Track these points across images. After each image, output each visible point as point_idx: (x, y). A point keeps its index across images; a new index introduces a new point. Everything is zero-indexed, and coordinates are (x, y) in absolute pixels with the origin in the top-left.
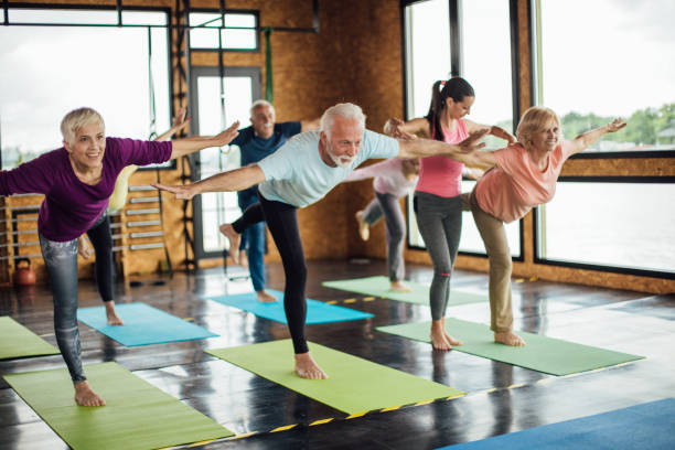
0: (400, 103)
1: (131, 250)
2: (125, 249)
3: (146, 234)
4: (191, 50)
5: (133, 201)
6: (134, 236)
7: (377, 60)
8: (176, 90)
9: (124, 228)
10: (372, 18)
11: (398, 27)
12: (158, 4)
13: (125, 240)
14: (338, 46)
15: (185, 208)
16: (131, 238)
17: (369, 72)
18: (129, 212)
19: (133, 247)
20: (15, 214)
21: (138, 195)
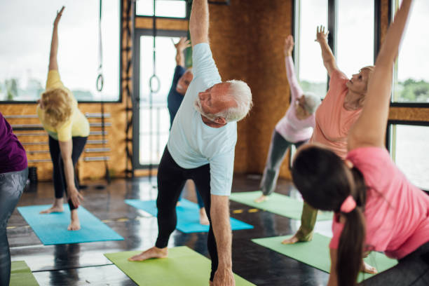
1: (84, 161)
3: (96, 150)
4: (136, 17)
8: (125, 45)
14: (246, 18)
19: (87, 159)
21: (93, 120)
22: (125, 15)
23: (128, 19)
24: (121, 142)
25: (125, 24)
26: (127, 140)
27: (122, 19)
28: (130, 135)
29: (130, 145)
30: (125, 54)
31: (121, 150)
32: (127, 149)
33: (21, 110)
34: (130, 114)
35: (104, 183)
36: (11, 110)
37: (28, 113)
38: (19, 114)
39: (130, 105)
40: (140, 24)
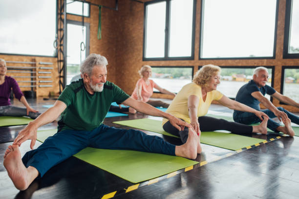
0: (142, 40)
1: (39, 87)
2: (37, 87)
3: (45, 81)
4: (67, 14)
5: (41, 68)
6: (41, 81)
7: (132, 25)
8: (59, 28)
9: (37, 78)
10: (131, 10)
11: (143, 14)
13: (37, 83)
14: (116, 20)
15: (60, 73)
16: (39, 82)
17: (129, 29)
18: (39, 72)
19: (41, 86)
21: (43, 66)
22: (59, 12)
23: (61, 14)
24: (57, 78)
25: (59, 16)
26: (60, 77)
27: (57, 14)
28: (62, 74)
29: (62, 79)
30: (59, 32)
31: (57, 82)
32: (60, 81)
34: (62, 64)
35: (48, 98)
39: (62, 59)
40: (69, 17)
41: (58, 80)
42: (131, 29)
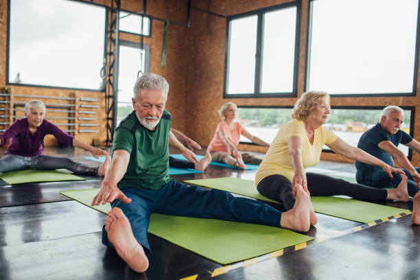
0: (223, 69)
1: (79, 132)
2: (76, 132)
3: (87, 125)
4: (119, 31)
5: (82, 106)
6: (81, 125)
7: (210, 47)
8: (108, 51)
9: (76, 120)
10: (208, 27)
11: (224, 31)
12: (102, 3)
13: (76, 127)
14: (187, 41)
15: (108, 113)
16: (79, 126)
17: (204, 54)
18: (80, 112)
19: (81, 131)
20: (15, 106)
21: (85, 103)
22: (109, 29)
23: (112, 32)
24: (103, 120)
25: (109, 35)
26: (108, 119)
27: (107, 32)
28: (110, 116)
29: (110, 122)
30: (108, 57)
31: (104, 126)
32: (108, 125)
33: (32, 91)
34: (111, 100)
36: (23, 91)
37: (36, 94)
38: (31, 94)
39: (111, 94)
40: (123, 37)
41: (105, 123)
42: (208, 54)
